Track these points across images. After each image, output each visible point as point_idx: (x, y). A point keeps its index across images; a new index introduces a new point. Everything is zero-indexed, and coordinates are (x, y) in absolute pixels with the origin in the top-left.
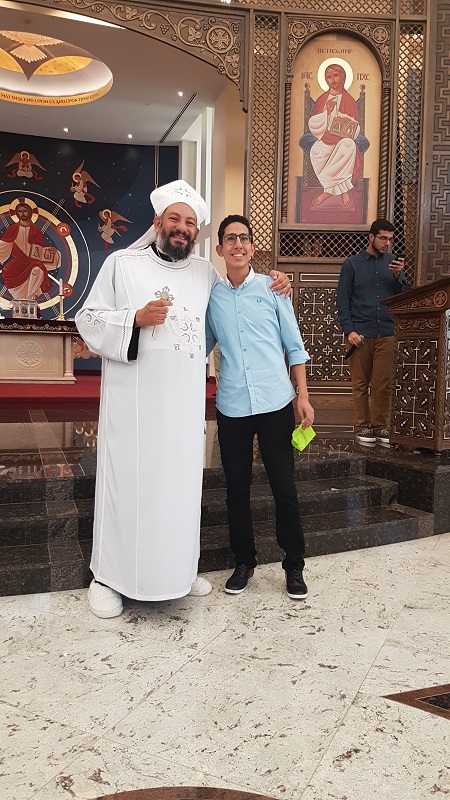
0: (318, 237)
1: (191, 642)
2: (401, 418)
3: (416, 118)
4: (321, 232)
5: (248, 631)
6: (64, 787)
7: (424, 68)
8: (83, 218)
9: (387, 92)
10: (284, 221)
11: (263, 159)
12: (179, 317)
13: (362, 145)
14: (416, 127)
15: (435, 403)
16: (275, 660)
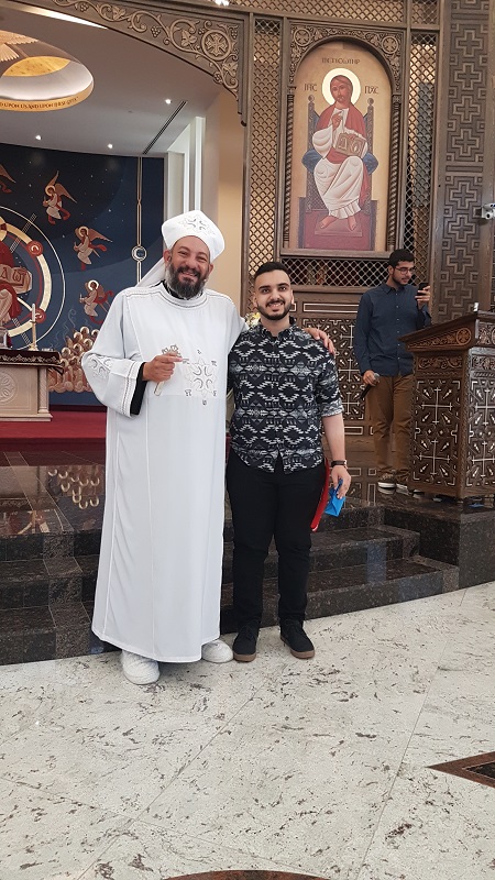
0: (322, 264)
1: (217, 712)
2: (420, 464)
3: (428, 137)
4: (326, 259)
5: (277, 699)
6: (104, 875)
7: (437, 81)
8: (56, 236)
9: (396, 108)
10: (286, 246)
11: (263, 178)
12: (192, 361)
13: (370, 164)
14: (428, 146)
15: (457, 447)
16: (309, 730)
